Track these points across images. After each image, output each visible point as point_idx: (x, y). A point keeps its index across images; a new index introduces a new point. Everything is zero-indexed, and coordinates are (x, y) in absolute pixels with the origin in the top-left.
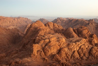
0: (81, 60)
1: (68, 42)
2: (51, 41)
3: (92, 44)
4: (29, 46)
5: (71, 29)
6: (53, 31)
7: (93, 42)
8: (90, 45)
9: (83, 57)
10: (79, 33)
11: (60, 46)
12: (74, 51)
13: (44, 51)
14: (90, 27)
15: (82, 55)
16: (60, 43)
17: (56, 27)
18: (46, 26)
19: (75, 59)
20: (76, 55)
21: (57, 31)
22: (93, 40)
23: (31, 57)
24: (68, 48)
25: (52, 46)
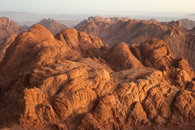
0: (151, 126)
1: (117, 80)
2: (73, 80)
3: (179, 84)
4: (13, 94)
5: (126, 47)
6: (77, 52)
7: (180, 79)
8: (173, 87)
9: (156, 117)
10: (146, 56)
11: (97, 92)
12: (134, 104)
13: (56, 107)
14: (173, 40)
15: (154, 112)
16: (98, 83)
17: (85, 42)
18: (59, 39)
19: (136, 124)
20: (138, 113)
21: (87, 52)
22: (181, 74)
23: (19, 123)
24: (117, 97)
25: (76, 92)
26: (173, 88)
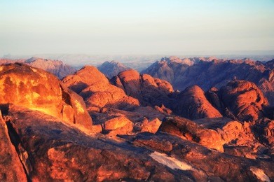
3: (267, 141)
7: (269, 134)
8: (258, 144)
10: (227, 104)
17: (149, 88)
18: (115, 84)
21: (150, 100)
22: (271, 127)
26: (257, 146)
